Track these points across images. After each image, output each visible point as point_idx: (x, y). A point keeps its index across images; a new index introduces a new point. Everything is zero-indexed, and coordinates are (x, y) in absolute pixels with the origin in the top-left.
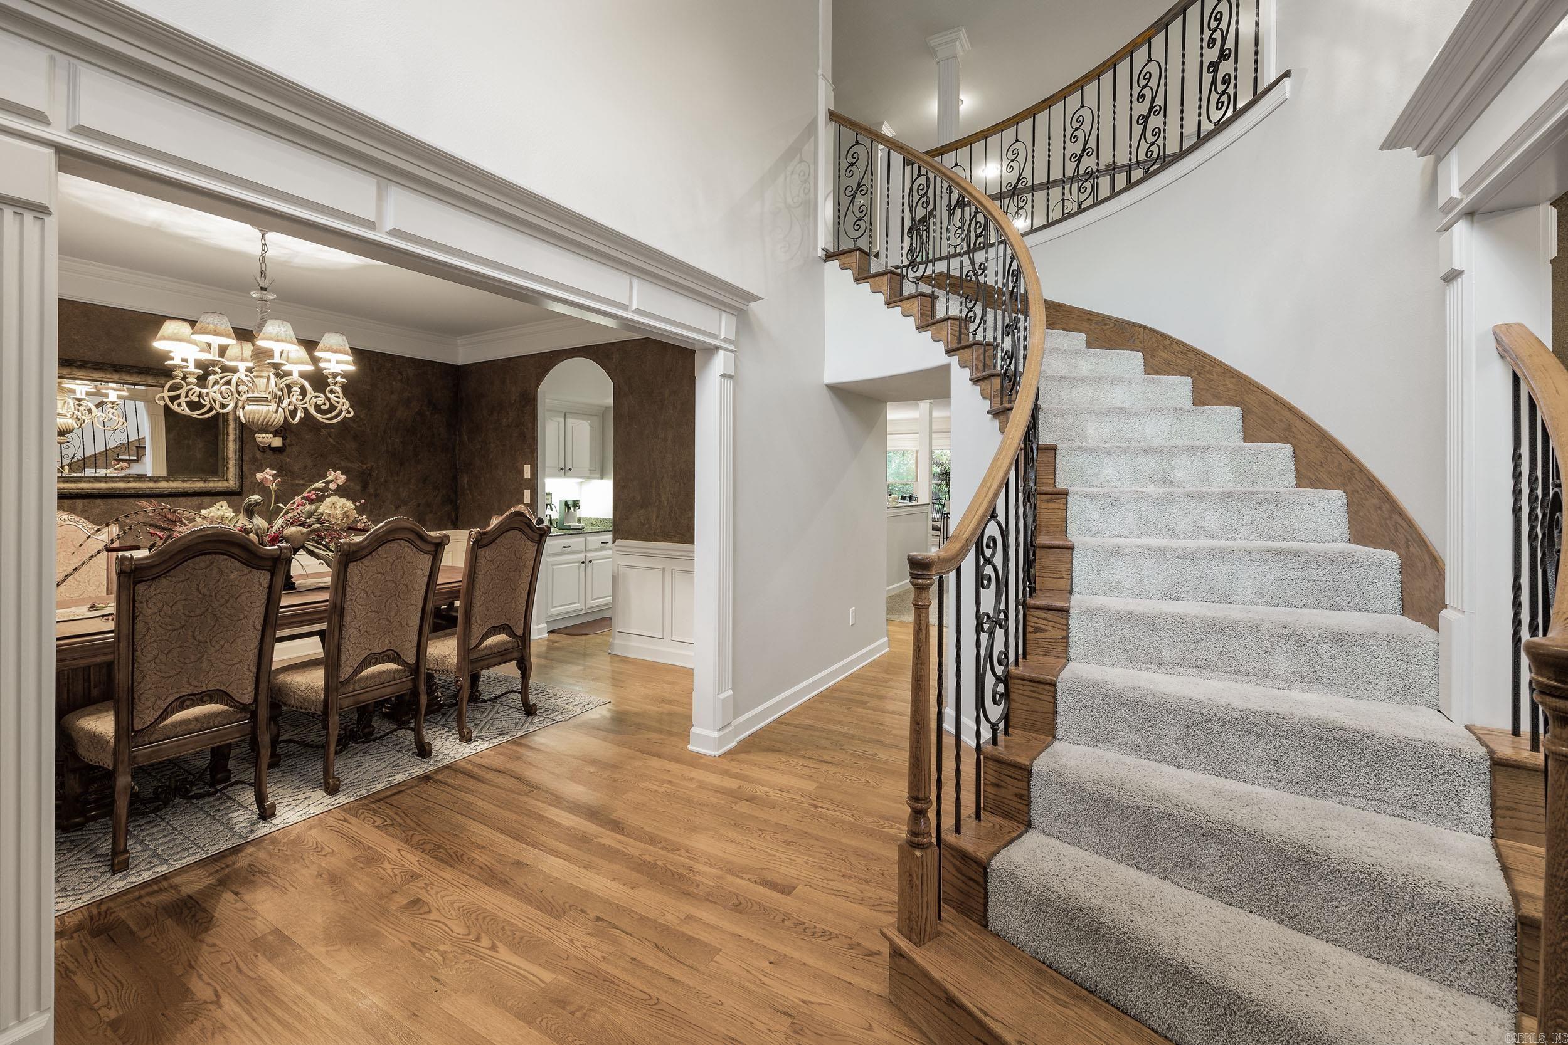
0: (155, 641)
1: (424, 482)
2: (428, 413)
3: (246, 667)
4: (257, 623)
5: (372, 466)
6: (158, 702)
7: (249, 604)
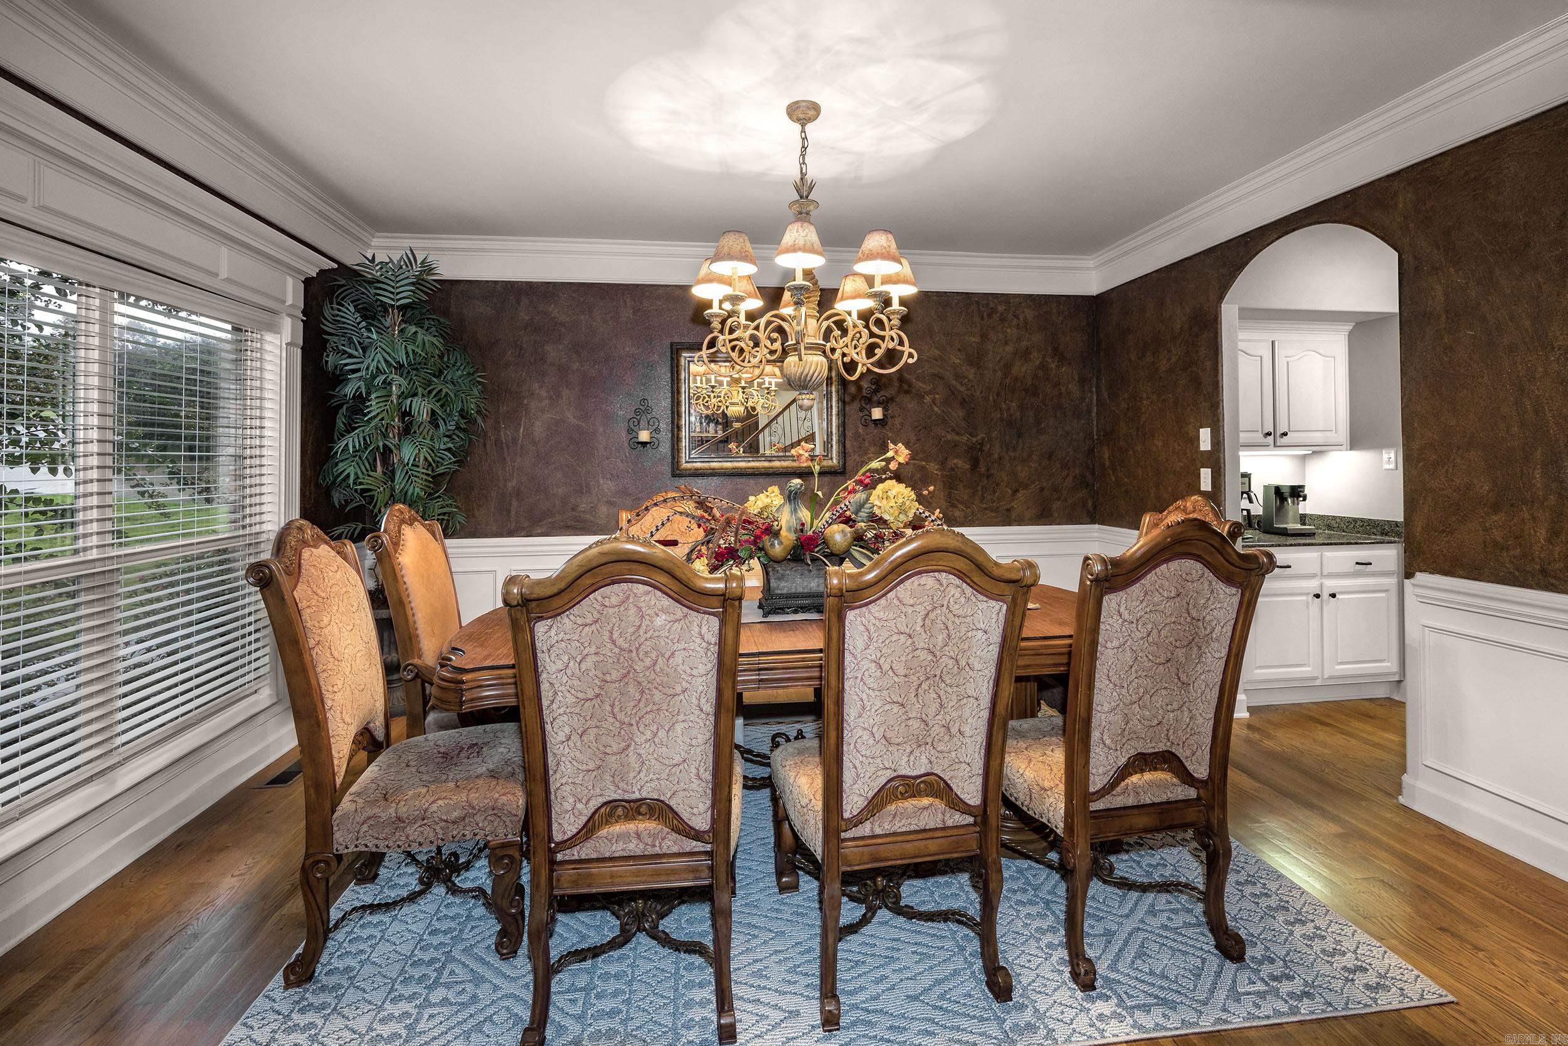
0: (565, 713)
1: (1050, 457)
2: (1053, 366)
3: (694, 771)
4: (703, 701)
5: (983, 439)
6: (579, 806)
7: (688, 671)
